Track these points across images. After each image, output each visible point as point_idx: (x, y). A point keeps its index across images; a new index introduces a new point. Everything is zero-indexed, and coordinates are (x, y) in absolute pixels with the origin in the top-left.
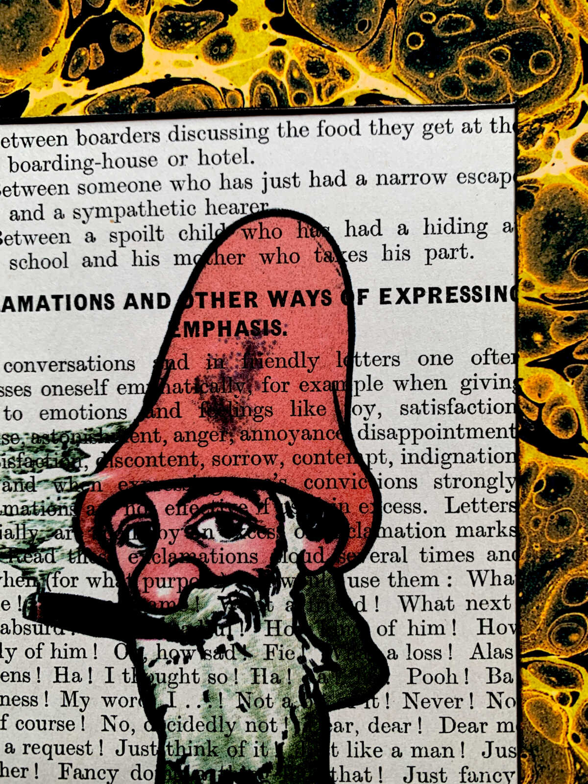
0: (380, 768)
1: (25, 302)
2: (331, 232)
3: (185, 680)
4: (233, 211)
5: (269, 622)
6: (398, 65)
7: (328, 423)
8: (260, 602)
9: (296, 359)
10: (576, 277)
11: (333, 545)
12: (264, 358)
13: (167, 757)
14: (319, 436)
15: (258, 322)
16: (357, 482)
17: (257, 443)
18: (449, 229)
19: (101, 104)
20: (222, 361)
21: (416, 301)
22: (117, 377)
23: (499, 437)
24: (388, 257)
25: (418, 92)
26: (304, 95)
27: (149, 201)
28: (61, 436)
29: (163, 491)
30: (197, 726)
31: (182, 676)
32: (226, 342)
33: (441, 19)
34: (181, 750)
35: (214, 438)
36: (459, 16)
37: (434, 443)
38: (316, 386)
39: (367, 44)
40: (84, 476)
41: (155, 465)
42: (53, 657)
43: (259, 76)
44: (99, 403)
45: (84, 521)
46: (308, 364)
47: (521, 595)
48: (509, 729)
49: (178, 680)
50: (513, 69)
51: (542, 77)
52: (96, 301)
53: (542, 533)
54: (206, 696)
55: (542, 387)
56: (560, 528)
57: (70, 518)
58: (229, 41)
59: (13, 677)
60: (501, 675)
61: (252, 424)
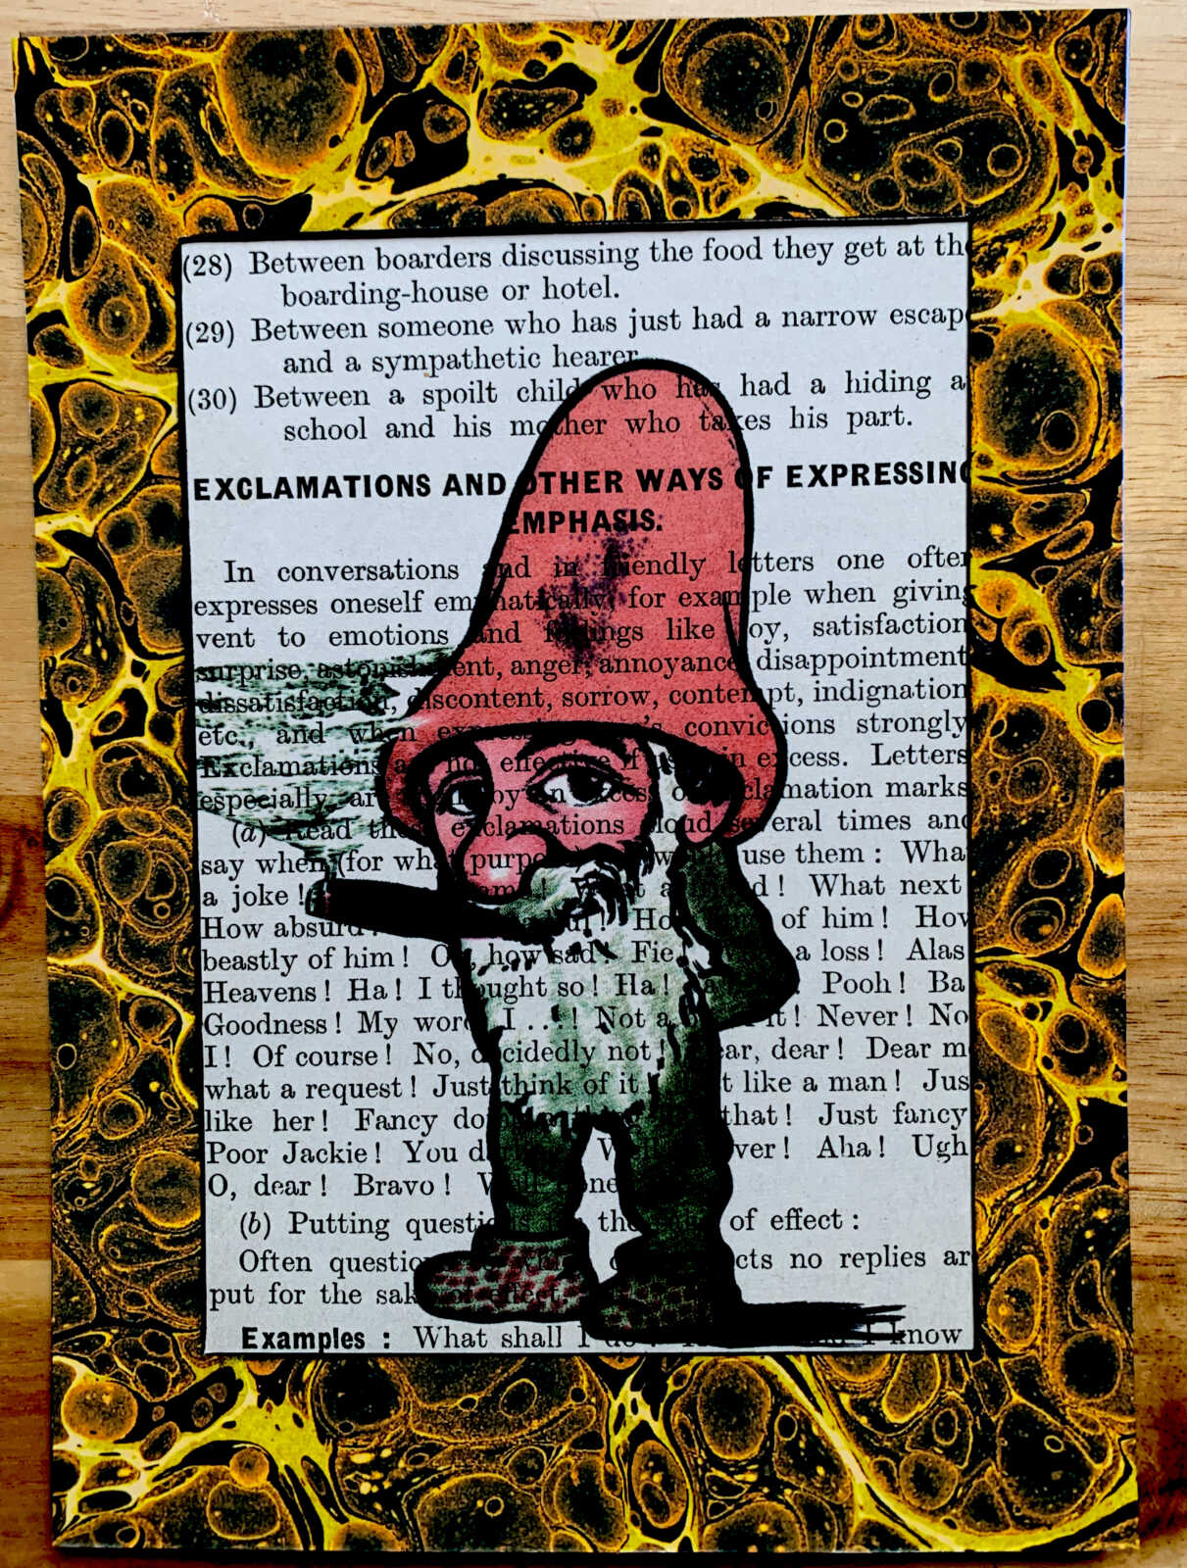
0: (788, 1106)
1: (307, 486)
3: (527, 991)
4: (591, 362)
5: (639, 911)
6: (812, 163)
7: (717, 647)
8: (627, 884)
9: (675, 562)
10: (1048, 448)
11: (723, 809)
12: (631, 561)
13: (504, 1097)
14: (705, 666)
15: (623, 512)
16: (755, 725)
17: (622, 677)
18: (879, 385)
19: (411, 213)
20: (575, 565)
21: (835, 483)
22: (434, 588)
23: (944, 664)
24: (798, 424)
25: (839, 200)
26: (686, 204)
27: (477, 348)
28: (360, 667)
29: (497, 740)
30: (543, 1054)
31: (523, 986)
32: (580, 539)
33: (871, 102)
34: (522, 1087)
35: (565, 670)
36: (894, 97)
37: (858, 673)
38: (701, 599)
39: (771, 135)
40: (391, 720)
41: (487, 706)
42: (348, 966)
43: (626, 177)
44: (411, 622)
45: (391, 781)
46: (691, 569)
47: (974, 873)
48: (959, 1052)
49: (518, 992)
50: (965, 168)
51: (1005, 181)
52: (405, 485)
53: (1004, 794)
54: (556, 1014)
55: (1002, 597)
56: (1027, 784)
57: (371, 778)
58: (585, 129)
59: (293, 994)
60: (949, 981)
61: (614, 651)
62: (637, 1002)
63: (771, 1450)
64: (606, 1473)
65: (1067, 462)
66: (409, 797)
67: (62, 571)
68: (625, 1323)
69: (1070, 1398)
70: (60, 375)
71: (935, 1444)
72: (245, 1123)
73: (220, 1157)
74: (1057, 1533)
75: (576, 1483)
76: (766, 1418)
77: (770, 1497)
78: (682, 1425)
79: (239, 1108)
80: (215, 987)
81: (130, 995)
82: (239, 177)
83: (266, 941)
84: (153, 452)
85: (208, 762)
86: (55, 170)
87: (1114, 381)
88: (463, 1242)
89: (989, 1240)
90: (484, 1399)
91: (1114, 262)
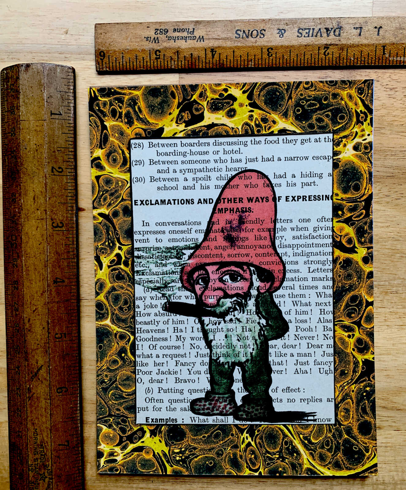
0: (286, 361)
1: (163, 202)
2: (269, 177)
3: (219, 331)
4: (235, 170)
5: (247, 310)
6: (293, 119)
7: (268, 242)
8: (244, 303)
9: (256, 221)
10: (353, 191)
11: (269, 284)
12: (245, 220)
13: (213, 358)
14: (264, 247)
15: (243, 208)
16: (278, 262)
17: (243, 250)
18: (309, 175)
19: (190, 132)
20: (231, 221)
21: (298, 201)
22: (195, 227)
23: (326, 247)
24: (288, 185)
25: (299, 128)
26: (260, 130)
27: (206, 167)
28: (176, 248)
29: (211, 266)
30: (223, 347)
31: (218, 329)
32: (232, 215)
33: (308, 103)
34: (217, 355)
35: (228, 248)
36: (314, 102)
37: (304, 249)
38: (263, 230)
39: (282, 112)
40: (184, 261)
41: (208, 257)
42: (173, 324)
43: (244, 123)
44: (189, 236)
45: (184, 277)
46: (261, 222)
47: (334, 301)
48: (331, 347)
49: (216, 331)
50: (332, 120)
51: (342, 123)
52: (188, 201)
53: (342, 280)
54: (226, 336)
55: (341, 230)
56: (348, 278)
57: (179, 276)
58: (234, 111)
59: (159, 331)
60: (328, 328)
61: (241, 243)
62: (247, 334)
63: (282, 449)
64: (240, 455)
65: (358, 195)
66: (188, 281)
67: (100, 223)
68: (244, 416)
69: (360, 436)
70: (99, 173)
71: (325, 448)
72: (147, 364)
73: (140, 373)
74: (356, 471)
75: (232, 457)
76: (281, 441)
77: (282, 461)
78: (259, 443)
79: (145, 361)
80: (139, 329)
81: (117, 331)
82: (146, 123)
83: (152, 317)
84: (124, 193)
85: (138, 272)
86: (99, 121)
87: (370, 174)
88: (203, 395)
89: (338, 396)
90: (208, 436)
91: (370, 143)
